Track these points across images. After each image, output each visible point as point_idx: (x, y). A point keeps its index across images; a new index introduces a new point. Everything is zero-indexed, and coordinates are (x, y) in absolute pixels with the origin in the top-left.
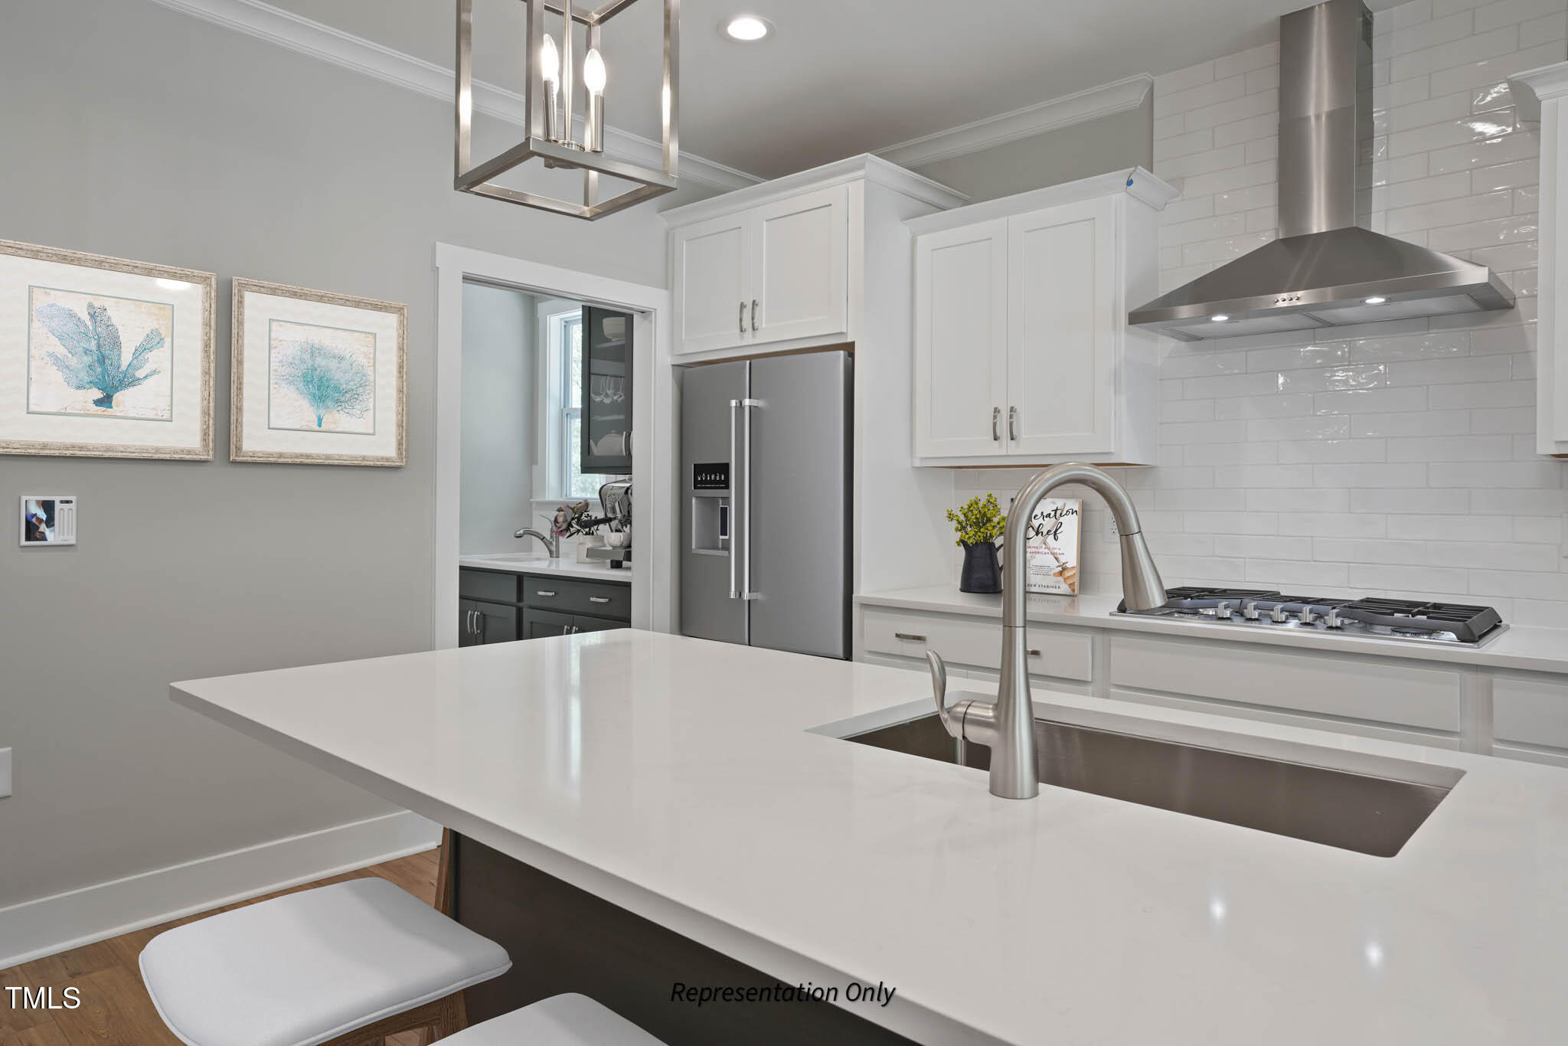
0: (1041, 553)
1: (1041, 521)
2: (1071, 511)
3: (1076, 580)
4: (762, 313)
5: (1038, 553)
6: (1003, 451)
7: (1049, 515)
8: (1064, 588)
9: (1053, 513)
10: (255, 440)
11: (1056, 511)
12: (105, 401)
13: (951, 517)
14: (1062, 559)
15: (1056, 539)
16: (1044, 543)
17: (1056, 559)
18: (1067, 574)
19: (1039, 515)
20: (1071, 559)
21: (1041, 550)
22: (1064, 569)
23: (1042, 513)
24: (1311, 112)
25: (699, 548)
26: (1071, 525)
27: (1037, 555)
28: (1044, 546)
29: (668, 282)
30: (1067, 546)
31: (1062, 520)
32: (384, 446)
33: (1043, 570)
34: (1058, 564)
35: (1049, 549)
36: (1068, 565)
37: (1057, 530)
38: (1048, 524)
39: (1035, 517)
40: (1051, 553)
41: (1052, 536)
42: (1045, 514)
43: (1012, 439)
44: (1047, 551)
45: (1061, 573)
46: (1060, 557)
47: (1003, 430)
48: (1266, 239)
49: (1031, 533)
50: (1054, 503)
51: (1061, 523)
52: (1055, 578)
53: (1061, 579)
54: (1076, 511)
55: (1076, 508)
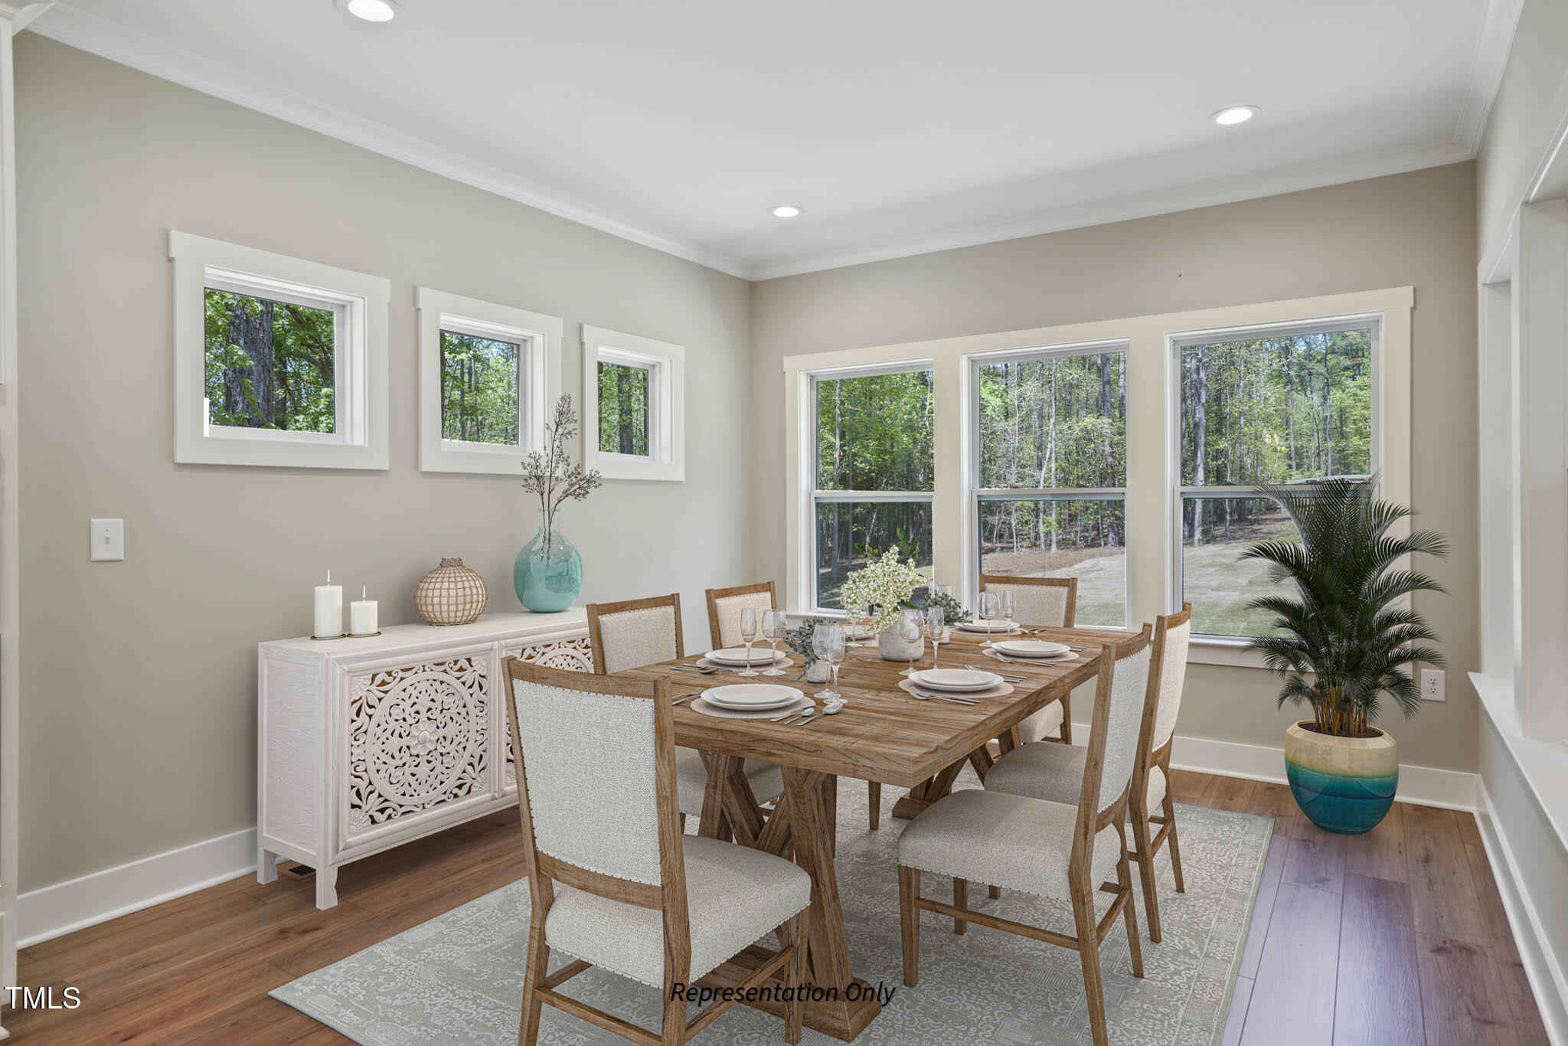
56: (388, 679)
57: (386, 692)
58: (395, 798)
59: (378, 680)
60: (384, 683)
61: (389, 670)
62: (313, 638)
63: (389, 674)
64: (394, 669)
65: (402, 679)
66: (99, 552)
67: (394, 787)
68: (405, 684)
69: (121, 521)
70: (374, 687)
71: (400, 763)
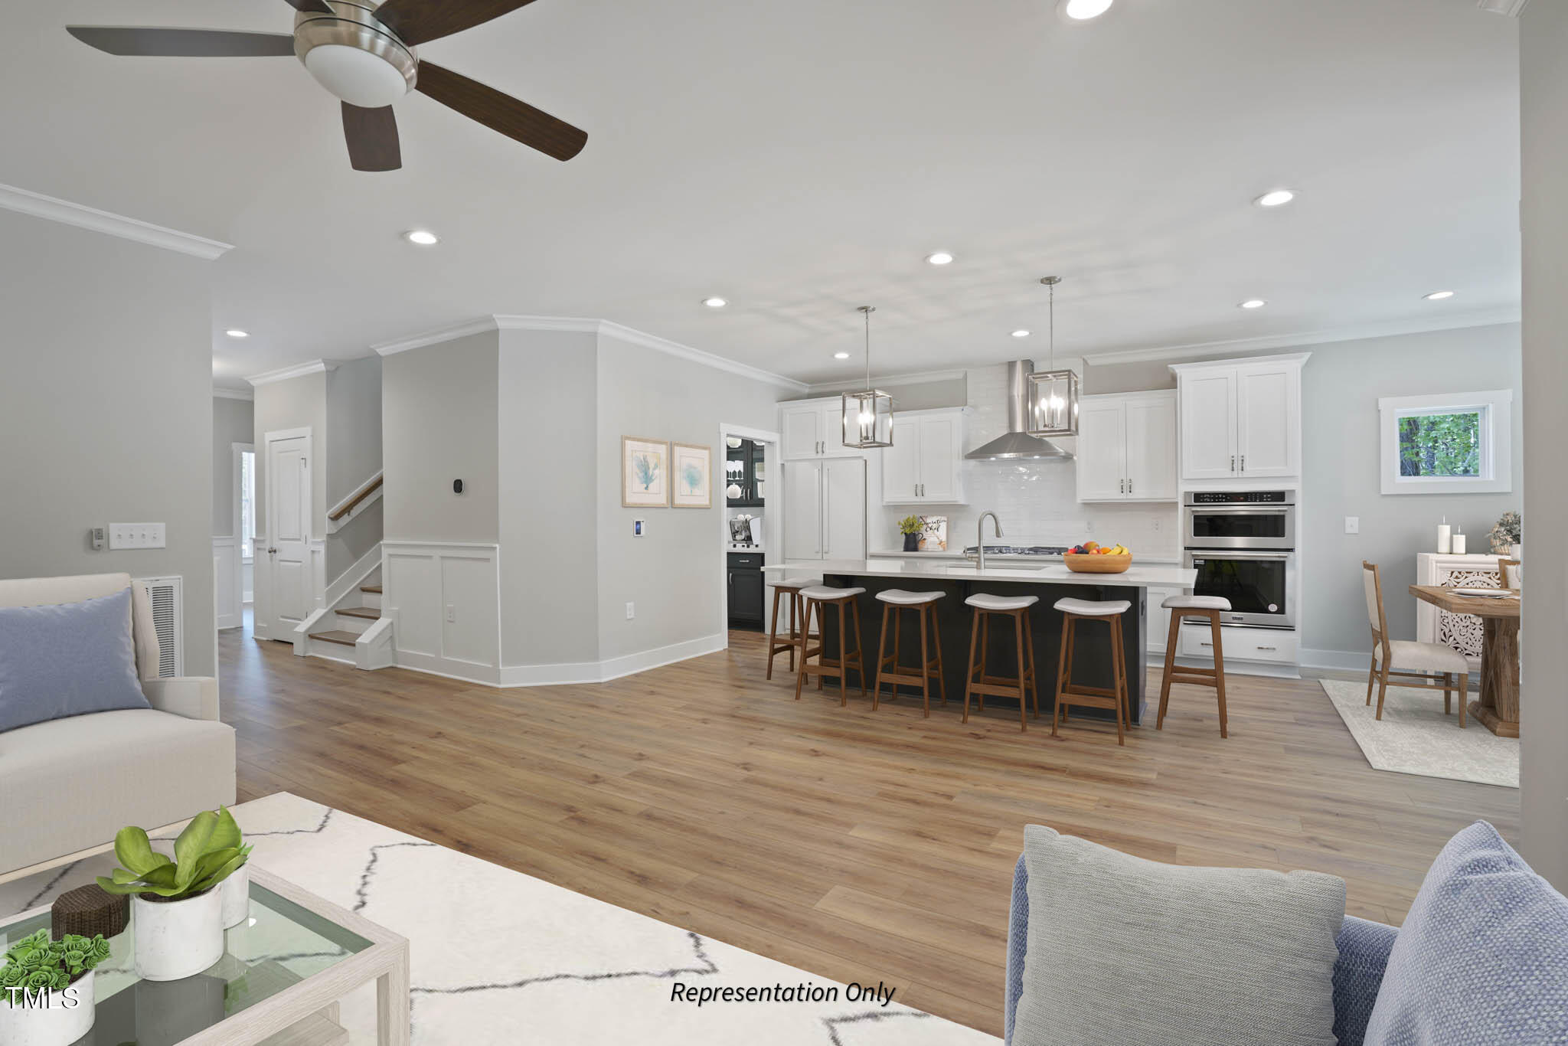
1: (932, 524)
2: (943, 521)
3: (945, 545)
4: (826, 445)
6: (919, 500)
7: (935, 522)
9: (937, 522)
10: (678, 501)
12: (647, 488)
13: (899, 524)
14: (941, 538)
15: (938, 531)
16: (933, 533)
19: (932, 522)
20: (944, 538)
21: (932, 535)
22: (941, 541)
24: (1016, 394)
26: (943, 526)
27: (931, 537)
29: (780, 430)
30: (942, 533)
32: (705, 502)
33: (933, 543)
34: (939, 540)
36: (943, 540)
37: (938, 528)
38: (935, 526)
39: (930, 523)
40: (936, 536)
41: (936, 530)
43: (923, 495)
44: (934, 535)
45: (940, 544)
46: (939, 537)
47: (919, 493)
48: (1006, 433)
49: (928, 529)
50: (937, 518)
51: (940, 525)
52: (938, 545)
54: (946, 521)
55: (946, 519)
56: (1460, 576)
57: (1458, 583)
58: (1462, 645)
59: (1455, 575)
60: (1457, 577)
61: (1460, 570)
62: (1438, 553)
63: (1460, 573)
64: (1463, 571)
65: (1466, 577)
66: (1348, 530)
67: (1462, 637)
68: (1467, 581)
69: (1357, 519)
70: (1452, 578)
71: (1466, 625)
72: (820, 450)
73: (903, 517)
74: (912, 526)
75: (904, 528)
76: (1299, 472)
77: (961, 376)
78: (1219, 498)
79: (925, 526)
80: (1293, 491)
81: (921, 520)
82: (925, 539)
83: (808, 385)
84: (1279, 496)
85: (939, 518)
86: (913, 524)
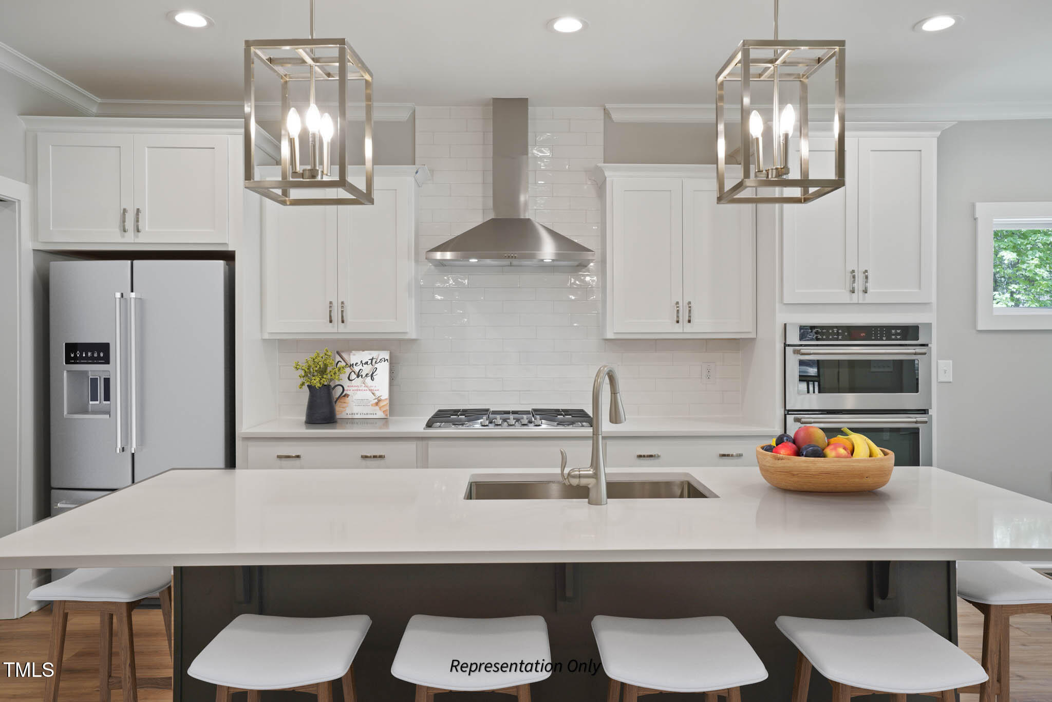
0: (362, 390)
1: (360, 367)
2: (383, 359)
3: (387, 408)
4: (146, 219)
5: (359, 390)
7: (367, 363)
8: (380, 414)
9: (370, 362)
11: (372, 360)
14: (378, 394)
15: (372, 379)
16: (364, 383)
17: (373, 394)
18: (382, 404)
19: (359, 363)
20: (384, 393)
21: (361, 388)
22: (379, 401)
23: (362, 361)
25: (71, 414)
26: (383, 370)
27: (359, 392)
28: (363, 385)
30: (381, 384)
31: (376, 366)
33: (363, 403)
34: (374, 398)
35: (368, 387)
36: (383, 398)
37: (373, 373)
38: (367, 369)
39: (356, 365)
40: (370, 390)
41: (370, 378)
42: (364, 362)
43: (343, 322)
44: (366, 388)
45: (377, 404)
46: (376, 393)
47: (336, 317)
49: (353, 376)
50: (370, 354)
51: (376, 368)
52: (373, 407)
53: (377, 408)
54: (387, 360)
55: (387, 357)
72: (130, 224)
73: (304, 358)
74: (323, 371)
75: (306, 375)
76: (934, 300)
77: (404, 116)
78: (830, 334)
79: (348, 370)
80: (929, 325)
81: (338, 358)
82: (347, 396)
83: (99, 100)
84: (909, 332)
85: (374, 354)
86: (326, 366)
